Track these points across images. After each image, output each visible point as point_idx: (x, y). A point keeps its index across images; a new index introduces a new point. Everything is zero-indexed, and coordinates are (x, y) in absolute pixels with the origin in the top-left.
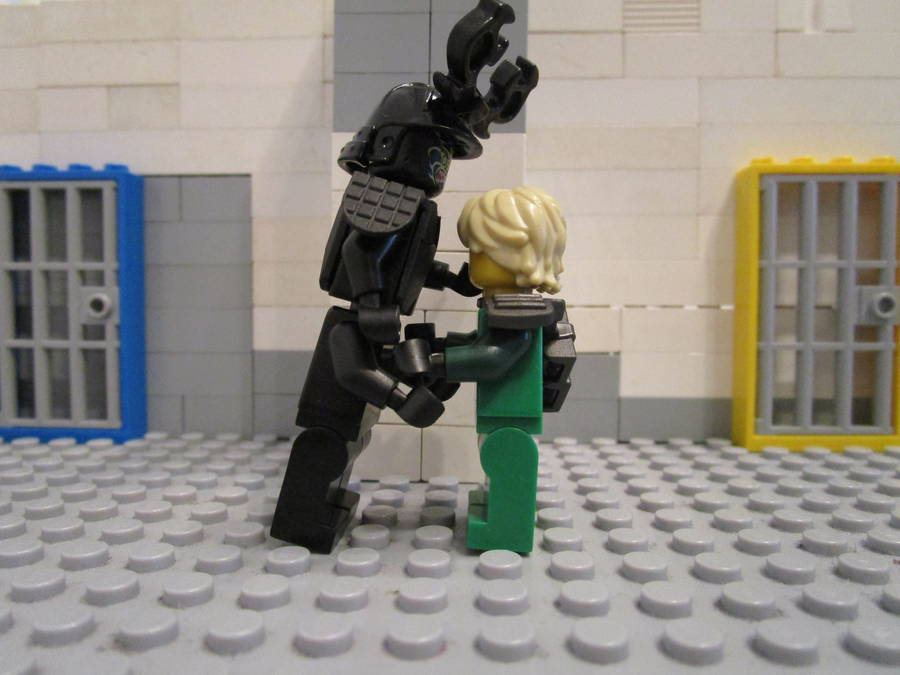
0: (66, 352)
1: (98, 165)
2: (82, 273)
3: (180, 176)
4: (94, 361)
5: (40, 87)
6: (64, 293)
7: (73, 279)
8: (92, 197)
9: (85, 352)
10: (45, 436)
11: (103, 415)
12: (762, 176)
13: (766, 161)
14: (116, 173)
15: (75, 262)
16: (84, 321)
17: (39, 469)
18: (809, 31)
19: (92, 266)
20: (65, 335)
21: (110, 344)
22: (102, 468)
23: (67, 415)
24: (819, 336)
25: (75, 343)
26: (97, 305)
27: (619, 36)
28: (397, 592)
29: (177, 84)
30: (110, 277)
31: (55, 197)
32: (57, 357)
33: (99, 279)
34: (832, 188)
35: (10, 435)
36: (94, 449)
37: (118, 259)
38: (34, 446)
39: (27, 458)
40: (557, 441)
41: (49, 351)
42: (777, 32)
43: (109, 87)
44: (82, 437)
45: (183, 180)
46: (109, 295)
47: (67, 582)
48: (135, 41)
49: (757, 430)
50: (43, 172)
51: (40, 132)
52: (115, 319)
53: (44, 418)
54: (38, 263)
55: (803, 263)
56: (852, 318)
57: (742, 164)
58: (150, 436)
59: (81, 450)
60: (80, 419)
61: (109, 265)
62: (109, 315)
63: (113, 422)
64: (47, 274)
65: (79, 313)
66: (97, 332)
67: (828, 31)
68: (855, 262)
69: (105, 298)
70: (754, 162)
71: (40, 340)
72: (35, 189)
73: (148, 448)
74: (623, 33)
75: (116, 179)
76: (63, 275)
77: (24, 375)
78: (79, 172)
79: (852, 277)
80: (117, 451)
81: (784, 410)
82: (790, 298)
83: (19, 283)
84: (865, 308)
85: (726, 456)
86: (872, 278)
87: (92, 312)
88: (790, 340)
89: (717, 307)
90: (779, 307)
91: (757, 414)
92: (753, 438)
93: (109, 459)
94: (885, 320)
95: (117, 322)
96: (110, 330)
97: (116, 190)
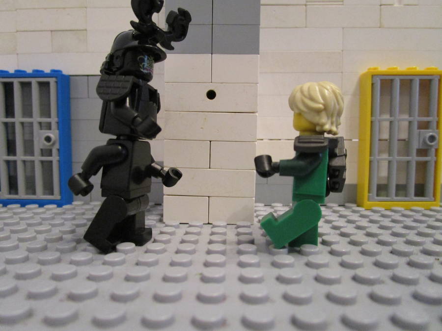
0: (33, 162)
1: (47, 70)
2: (40, 123)
3: (88, 76)
4: (47, 167)
5: (17, 31)
6: (32, 133)
7: (36, 127)
8: (44, 86)
9: (42, 162)
10: (23, 203)
11: (52, 194)
12: (373, 76)
13: (375, 69)
14: (56, 74)
15: (37, 118)
16: (41, 147)
17: (22, 219)
18: (396, 5)
19: (45, 120)
20: (32, 154)
21: (55, 158)
22: (53, 218)
23: (34, 193)
24: (399, 154)
25: (37, 158)
26: (48, 139)
27: (304, 6)
28: (201, 274)
29: (86, 30)
30: (54, 126)
31: (26, 86)
32: (28, 164)
33: (49, 126)
34: (407, 82)
35: (5, 203)
36: (48, 209)
37: (58, 117)
38: (17, 208)
39: (15, 214)
40: (273, 204)
41: (24, 162)
42: (381, 5)
43: (52, 31)
44: (41, 204)
45: (89, 77)
46: (54, 134)
47: (42, 271)
48: (64, 8)
49: (369, 200)
50: (19, 74)
51: (17, 54)
52: (57, 146)
53: (22, 194)
54: (18, 118)
55: (392, 118)
56: (415, 145)
57: (363, 71)
58: (75, 203)
59: (41, 210)
60: (40, 195)
61: (54, 120)
62: (54, 144)
63: (57, 196)
64: (22, 123)
65: (39, 143)
66: (47, 152)
67: (405, 5)
68: (417, 118)
69: (52, 136)
70: (369, 69)
71: (20, 156)
72: (16, 82)
73: (74, 209)
74: (306, 5)
75: (56, 77)
76: (31, 124)
77: (12, 174)
78: (37, 74)
79: (415, 125)
80: (59, 210)
81: (382, 189)
82: (385, 136)
83: (9, 128)
84: (421, 140)
85: (354, 212)
86: (425, 126)
87: (45, 142)
88: (385, 156)
89: (351, 140)
90: (380, 140)
91: (369, 192)
92: (367, 203)
93: (56, 214)
94: (431, 146)
95: (58, 148)
96: (55, 151)
97: (57, 82)
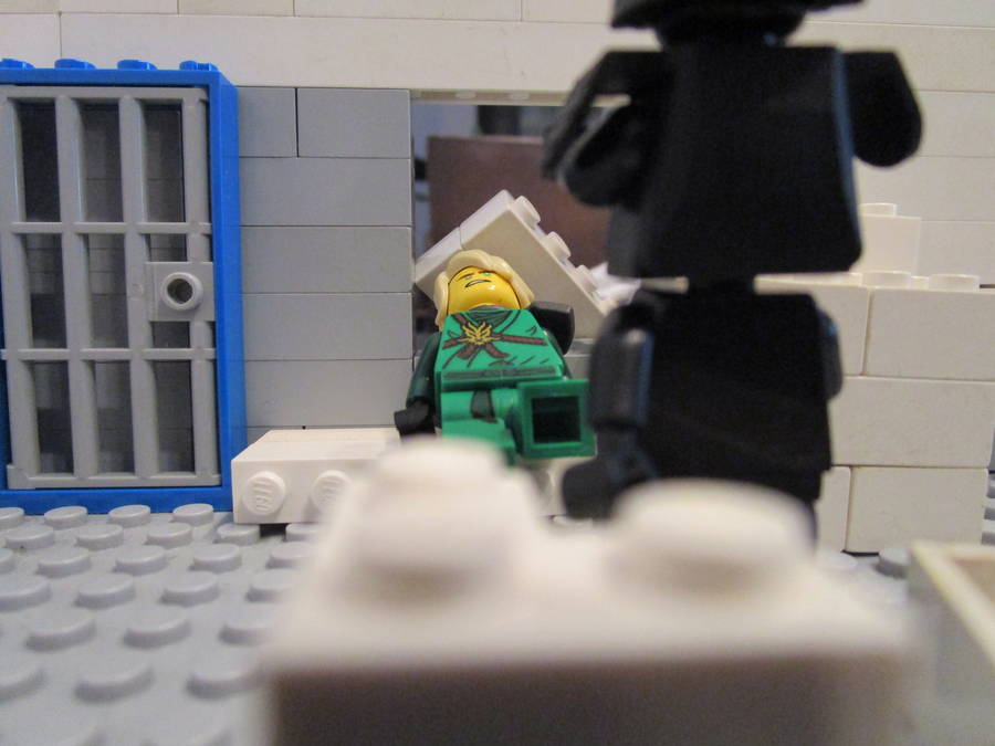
0: (124, 365)
1: (168, 62)
2: (149, 238)
3: (297, 90)
4: (174, 379)
7: (135, 252)
9: (154, 363)
10: (99, 502)
11: (188, 464)
14: (201, 77)
15: (137, 218)
16: (154, 317)
19: (163, 227)
20: (121, 339)
21: (199, 352)
23: (128, 466)
25: (140, 350)
26: (180, 290)
30: (197, 245)
31: (101, 118)
33: (176, 249)
37: (211, 217)
41: (93, 364)
44: (160, 501)
45: (300, 93)
46: (197, 272)
51: (60, 13)
52: (208, 313)
53: (89, 469)
54: (74, 217)
60: (151, 471)
61: (195, 226)
62: (198, 306)
64: (86, 238)
65: (145, 301)
66: (176, 333)
69: (192, 278)
71: (81, 346)
72: (64, 100)
75: (206, 88)
83: (46, 257)
87: (171, 302)
95: (212, 319)
96: (200, 331)
97: (207, 104)
